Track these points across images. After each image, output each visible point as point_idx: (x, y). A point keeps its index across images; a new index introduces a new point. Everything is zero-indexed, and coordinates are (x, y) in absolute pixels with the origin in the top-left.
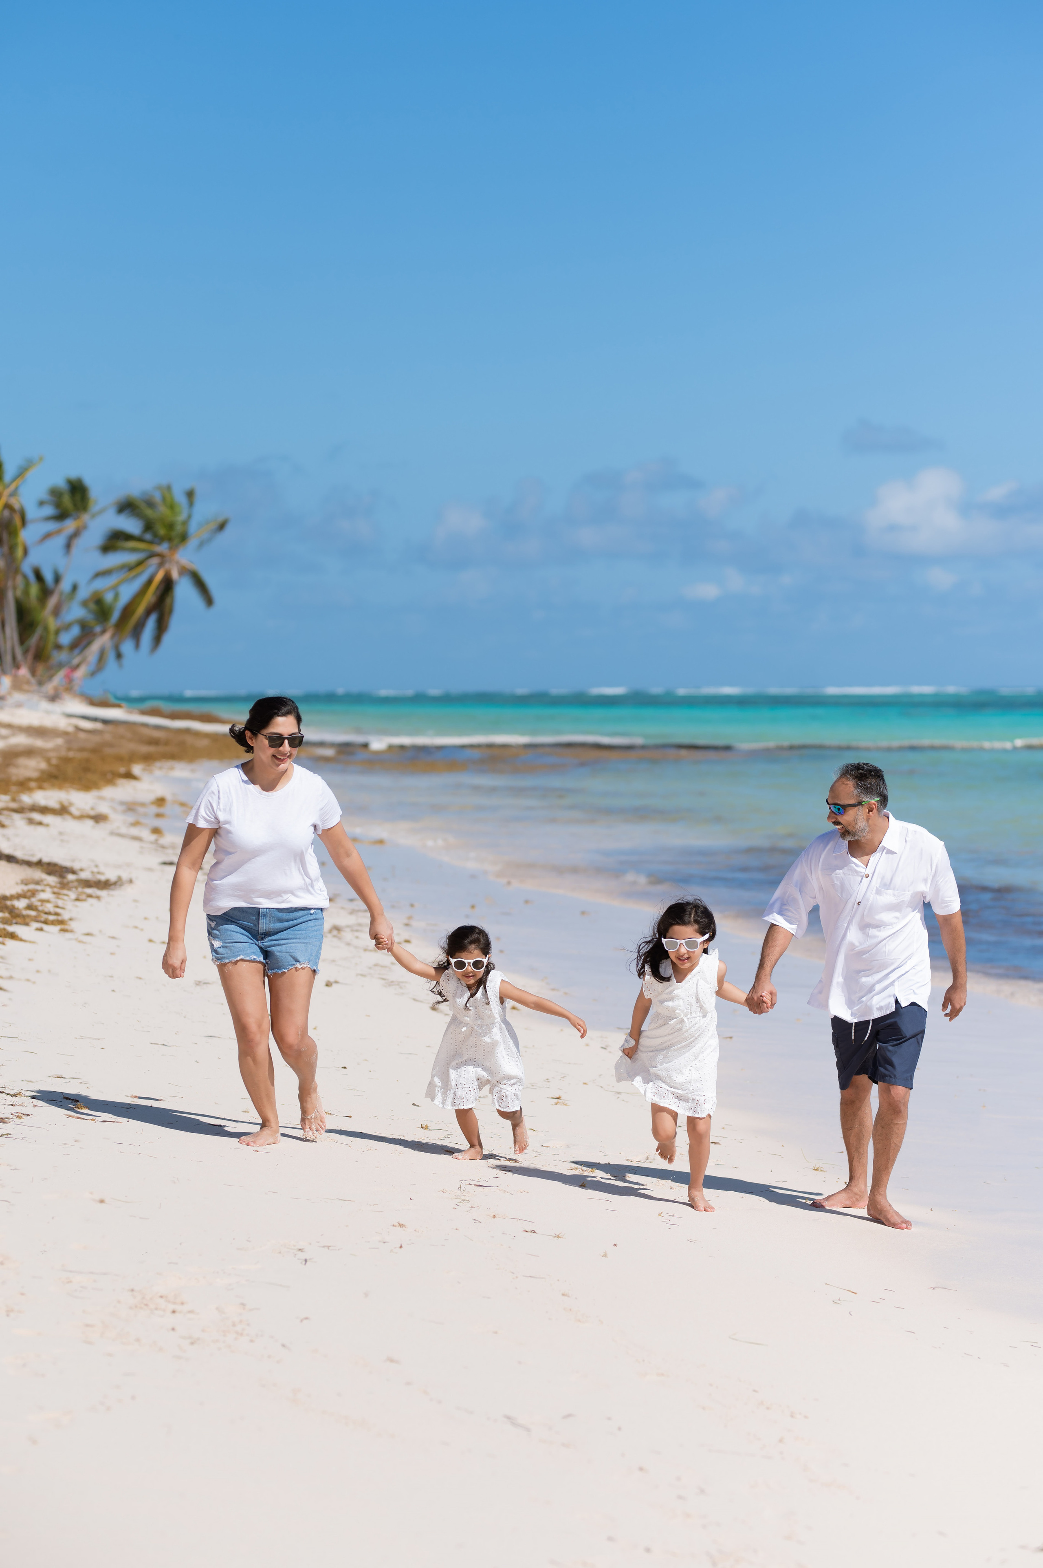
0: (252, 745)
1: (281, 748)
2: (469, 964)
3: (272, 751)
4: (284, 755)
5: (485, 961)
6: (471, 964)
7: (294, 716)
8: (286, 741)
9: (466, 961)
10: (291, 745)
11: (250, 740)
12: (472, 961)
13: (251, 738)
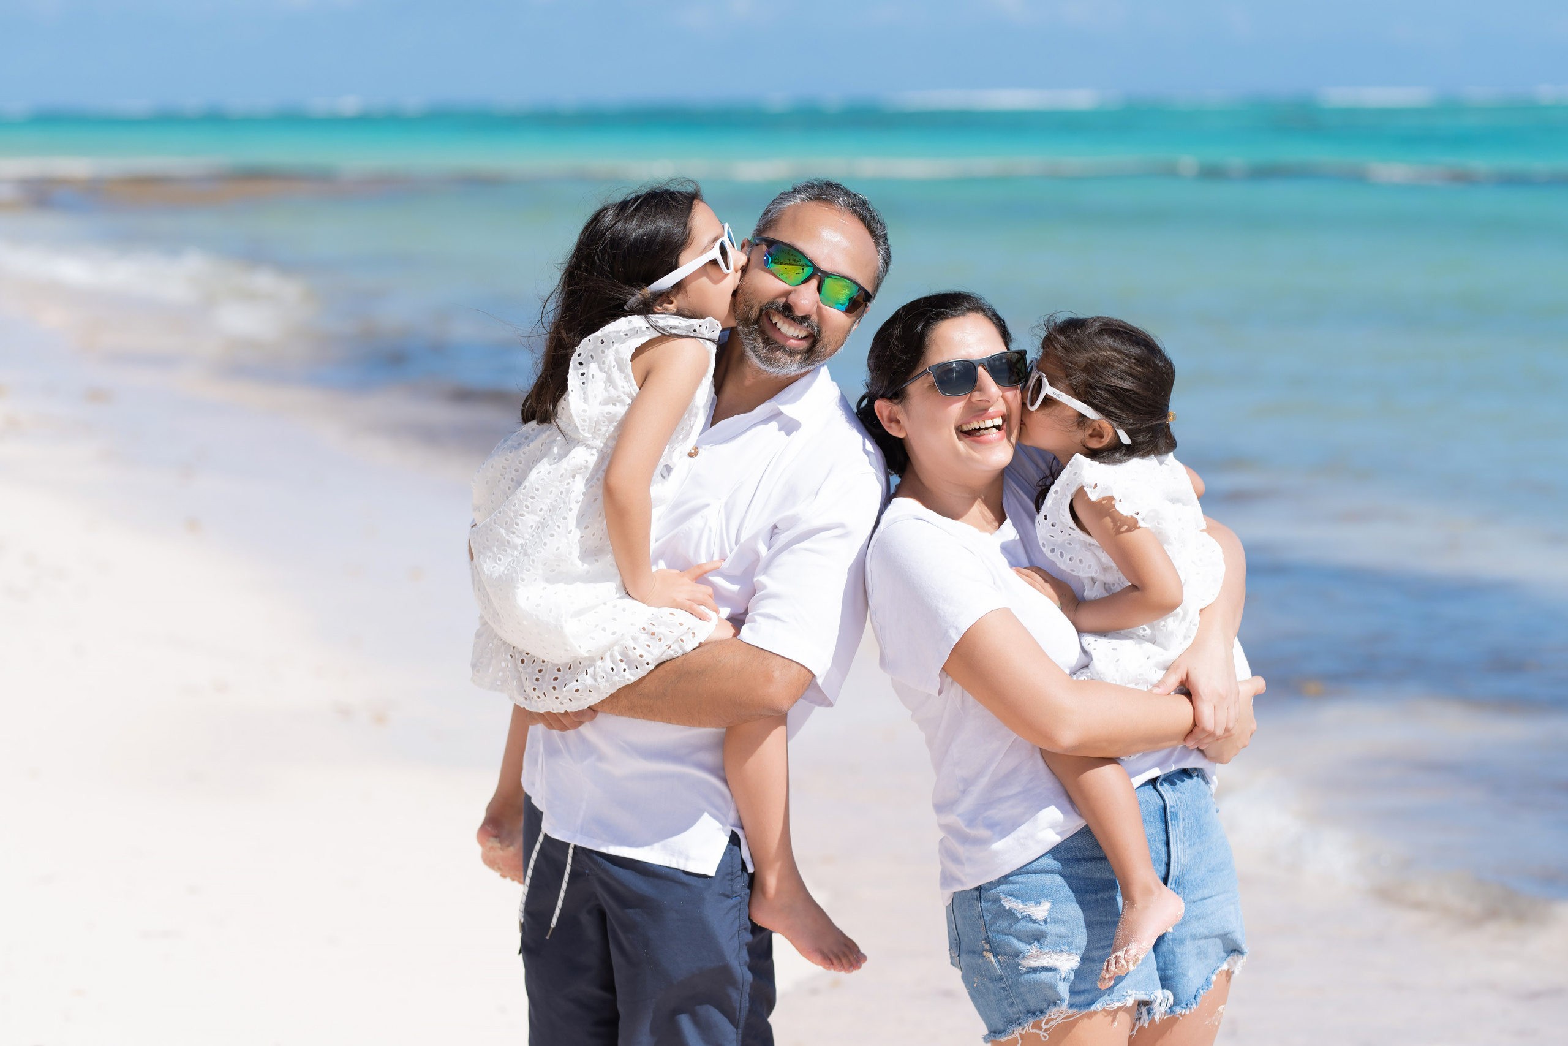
8: (985, 375)
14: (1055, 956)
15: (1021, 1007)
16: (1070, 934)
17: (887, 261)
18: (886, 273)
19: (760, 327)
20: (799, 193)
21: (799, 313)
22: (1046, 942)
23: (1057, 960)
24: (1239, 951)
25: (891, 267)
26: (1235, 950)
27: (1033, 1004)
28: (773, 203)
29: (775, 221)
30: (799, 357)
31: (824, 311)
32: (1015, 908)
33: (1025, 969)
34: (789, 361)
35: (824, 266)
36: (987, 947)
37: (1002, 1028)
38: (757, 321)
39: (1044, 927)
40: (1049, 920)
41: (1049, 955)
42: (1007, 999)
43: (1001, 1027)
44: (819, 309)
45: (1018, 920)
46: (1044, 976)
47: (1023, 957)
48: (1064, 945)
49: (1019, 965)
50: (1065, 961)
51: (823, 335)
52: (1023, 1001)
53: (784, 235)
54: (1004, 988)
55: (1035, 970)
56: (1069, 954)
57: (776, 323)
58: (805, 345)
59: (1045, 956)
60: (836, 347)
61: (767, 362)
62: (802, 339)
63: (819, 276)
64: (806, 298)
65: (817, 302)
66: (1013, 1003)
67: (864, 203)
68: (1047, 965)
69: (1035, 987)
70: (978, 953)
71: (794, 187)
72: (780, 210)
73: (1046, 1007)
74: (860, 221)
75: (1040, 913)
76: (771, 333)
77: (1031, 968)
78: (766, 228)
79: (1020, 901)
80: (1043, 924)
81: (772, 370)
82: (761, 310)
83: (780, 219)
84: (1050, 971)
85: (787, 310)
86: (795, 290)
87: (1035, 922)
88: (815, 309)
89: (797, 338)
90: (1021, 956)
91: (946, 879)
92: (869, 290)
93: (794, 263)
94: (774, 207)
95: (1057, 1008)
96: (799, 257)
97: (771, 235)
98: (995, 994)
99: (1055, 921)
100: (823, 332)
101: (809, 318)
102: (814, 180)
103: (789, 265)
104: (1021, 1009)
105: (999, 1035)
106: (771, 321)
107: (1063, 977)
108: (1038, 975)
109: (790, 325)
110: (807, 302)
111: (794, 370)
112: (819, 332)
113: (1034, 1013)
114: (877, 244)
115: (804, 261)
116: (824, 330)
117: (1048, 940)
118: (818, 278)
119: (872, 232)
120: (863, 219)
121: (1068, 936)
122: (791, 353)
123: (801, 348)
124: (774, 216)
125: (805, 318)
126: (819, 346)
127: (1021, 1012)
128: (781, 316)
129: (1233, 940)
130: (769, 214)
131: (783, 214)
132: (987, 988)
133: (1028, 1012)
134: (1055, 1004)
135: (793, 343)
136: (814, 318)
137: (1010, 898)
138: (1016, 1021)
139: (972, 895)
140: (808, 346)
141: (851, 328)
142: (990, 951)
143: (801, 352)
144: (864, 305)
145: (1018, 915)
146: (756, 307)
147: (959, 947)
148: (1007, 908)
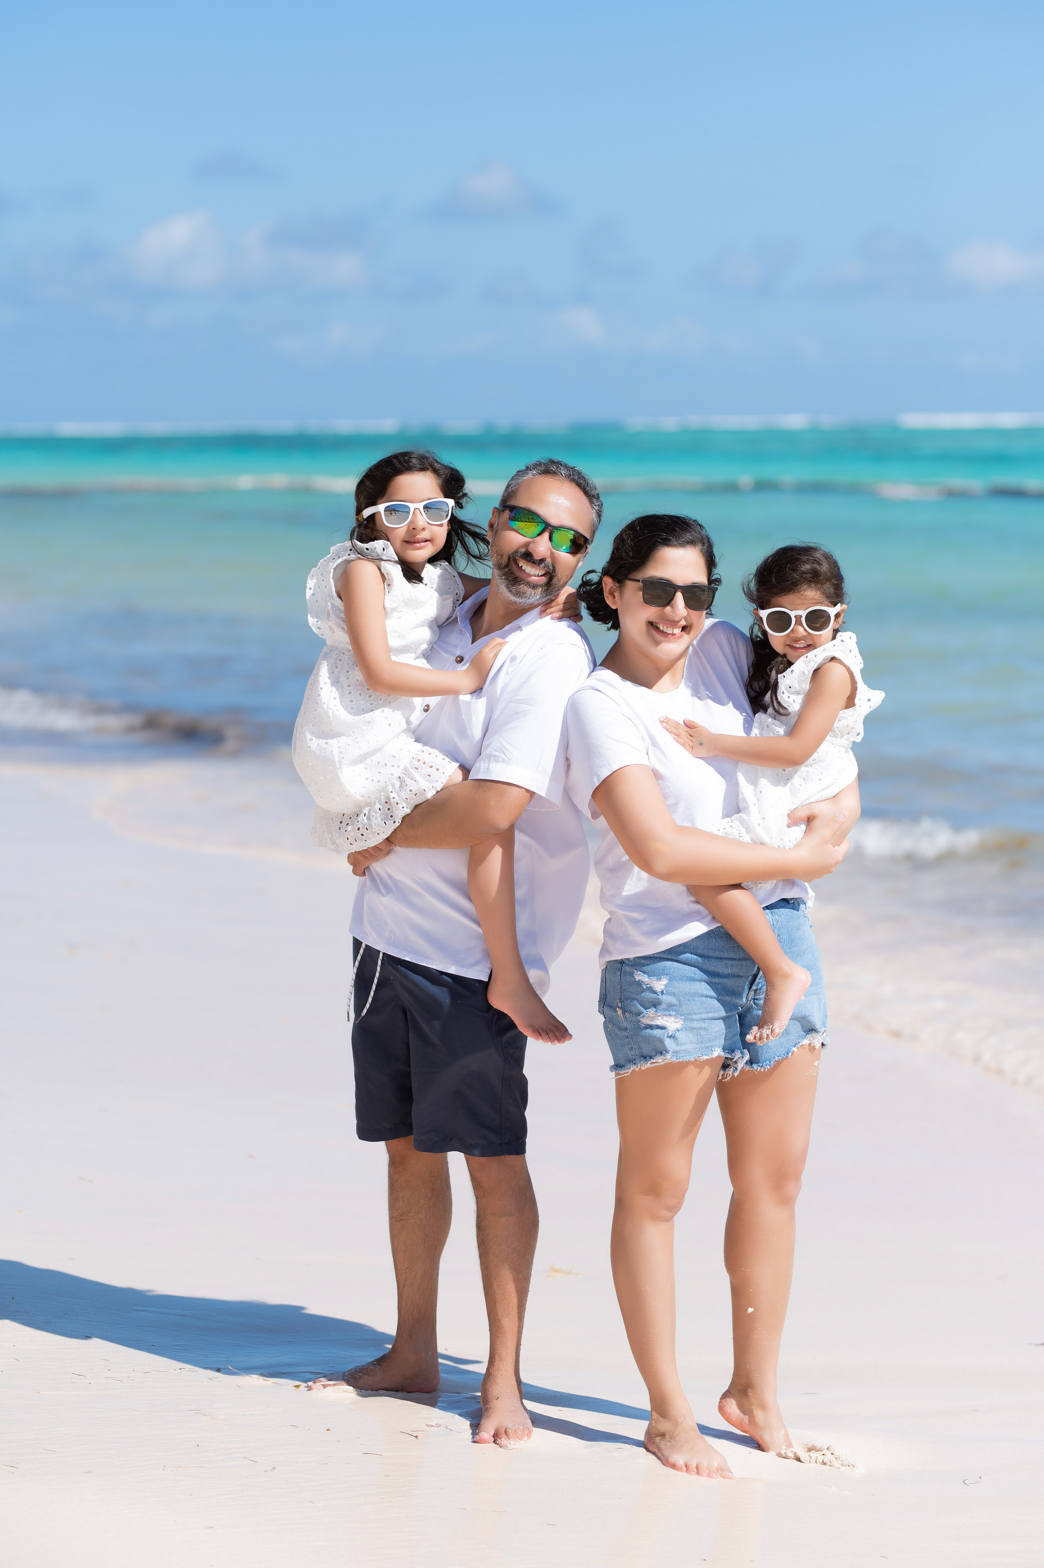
0: (614, 607)
1: (668, 609)
2: (798, 618)
3: (651, 612)
4: (673, 623)
5: (832, 611)
6: (803, 620)
7: (701, 551)
8: (679, 597)
9: (792, 614)
10: (688, 605)
11: (610, 597)
12: (803, 613)
13: (612, 593)
14: (665, 1018)
15: (637, 1052)
16: (678, 1004)
17: (599, 515)
18: (599, 523)
19: (509, 570)
20: (530, 470)
21: (537, 557)
22: (661, 1008)
23: (668, 1021)
24: (815, 1030)
25: (603, 518)
26: (812, 1030)
27: (646, 1050)
28: (512, 479)
29: (515, 492)
30: (540, 589)
31: (556, 555)
32: (643, 980)
33: (643, 1025)
34: (533, 593)
35: (554, 521)
36: (620, 1005)
37: (623, 1064)
38: (507, 566)
39: (660, 997)
40: (665, 992)
41: (661, 1018)
42: (628, 1044)
43: (622, 1062)
44: (552, 554)
45: (643, 991)
46: (657, 1032)
47: (643, 1017)
48: (673, 1011)
49: (640, 1021)
50: (672, 1023)
51: (557, 572)
52: (639, 1048)
53: (522, 501)
54: (627, 1036)
55: (651, 1027)
56: (676, 1018)
57: (522, 566)
58: (544, 580)
59: (659, 1018)
60: (567, 580)
61: (517, 595)
62: (541, 576)
63: (549, 528)
64: (542, 547)
65: (550, 549)
66: (632, 1048)
67: (579, 473)
68: (660, 1024)
69: (649, 1040)
70: (613, 1008)
71: (527, 465)
72: (518, 484)
73: (655, 1055)
74: (576, 486)
75: (659, 986)
76: (518, 573)
77: (648, 1024)
78: (509, 498)
79: (646, 976)
80: (660, 995)
81: (521, 601)
82: (509, 558)
83: (518, 490)
84: (662, 1029)
85: (528, 556)
86: (533, 542)
87: (655, 992)
88: (549, 554)
89: (538, 576)
90: (642, 1015)
91: (604, 950)
92: (588, 536)
93: (532, 521)
94: (513, 482)
95: (662, 1057)
96: (535, 517)
97: (512, 503)
98: (621, 1040)
99: (669, 994)
100: (557, 570)
101: (545, 560)
102: (542, 459)
103: (529, 522)
104: (637, 1054)
105: (620, 1069)
106: (518, 565)
107: (670, 1034)
108: (652, 1031)
109: (532, 567)
110: (542, 549)
111: (538, 600)
112: (554, 570)
113: (646, 1058)
114: (591, 502)
115: (539, 520)
116: (557, 568)
117: (663, 1006)
118: (549, 531)
119: (586, 493)
120: (579, 485)
121: (676, 1006)
122: (534, 587)
123: (541, 583)
124: (513, 489)
125: (542, 561)
126: (555, 580)
127: (637, 1055)
128: (524, 561)
129: (810, 1022)
130: (510, 488)
131: (520, 487)
132: (616, 1034)
133: (642, 1056)
134: (661, 1053)
135: (535, 579)
136: (549, 560)
137: (640, 973)
138: (632, 1061)
139: (617, 966)
140: (547, 581)
141: (577, 565)
142: (621, 1008)
143: (541, 586)
144: (584, 547)
145: (644, 986)
146: (505, 556)
147: (605, 1002)
148: (637, 980)
